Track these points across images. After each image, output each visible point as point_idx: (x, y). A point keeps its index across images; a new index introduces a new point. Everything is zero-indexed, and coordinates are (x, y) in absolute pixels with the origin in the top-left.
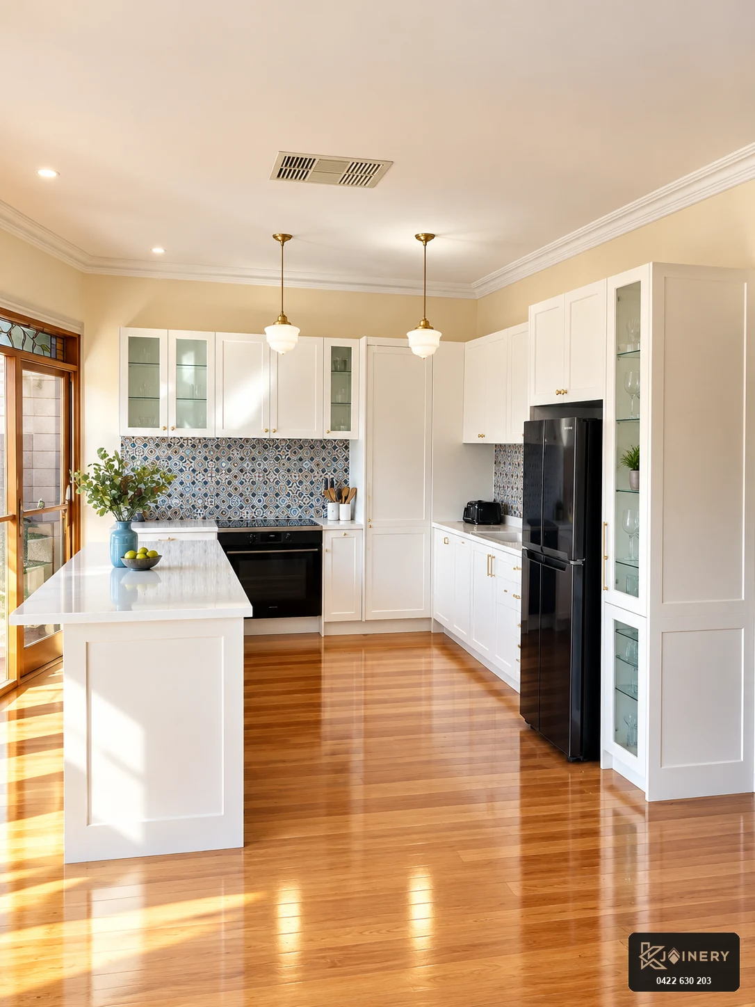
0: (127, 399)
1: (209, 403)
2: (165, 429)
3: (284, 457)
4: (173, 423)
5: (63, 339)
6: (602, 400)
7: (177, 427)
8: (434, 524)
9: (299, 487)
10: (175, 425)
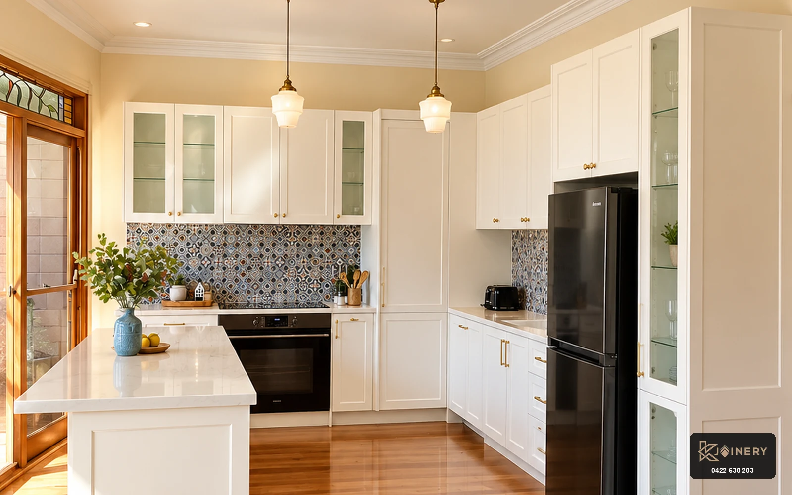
0: (132, 179)
1: (217, 184)
2: (171, 214)
3: (292, 243)
4: (179, 207)
5: (71, 99)
6: (637, 172)
7: (184, 213)
8: (450, 310)
9: (308, 273)
10: (181, 210)
